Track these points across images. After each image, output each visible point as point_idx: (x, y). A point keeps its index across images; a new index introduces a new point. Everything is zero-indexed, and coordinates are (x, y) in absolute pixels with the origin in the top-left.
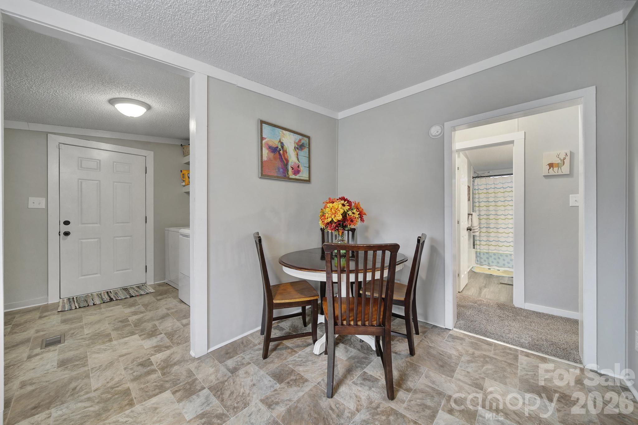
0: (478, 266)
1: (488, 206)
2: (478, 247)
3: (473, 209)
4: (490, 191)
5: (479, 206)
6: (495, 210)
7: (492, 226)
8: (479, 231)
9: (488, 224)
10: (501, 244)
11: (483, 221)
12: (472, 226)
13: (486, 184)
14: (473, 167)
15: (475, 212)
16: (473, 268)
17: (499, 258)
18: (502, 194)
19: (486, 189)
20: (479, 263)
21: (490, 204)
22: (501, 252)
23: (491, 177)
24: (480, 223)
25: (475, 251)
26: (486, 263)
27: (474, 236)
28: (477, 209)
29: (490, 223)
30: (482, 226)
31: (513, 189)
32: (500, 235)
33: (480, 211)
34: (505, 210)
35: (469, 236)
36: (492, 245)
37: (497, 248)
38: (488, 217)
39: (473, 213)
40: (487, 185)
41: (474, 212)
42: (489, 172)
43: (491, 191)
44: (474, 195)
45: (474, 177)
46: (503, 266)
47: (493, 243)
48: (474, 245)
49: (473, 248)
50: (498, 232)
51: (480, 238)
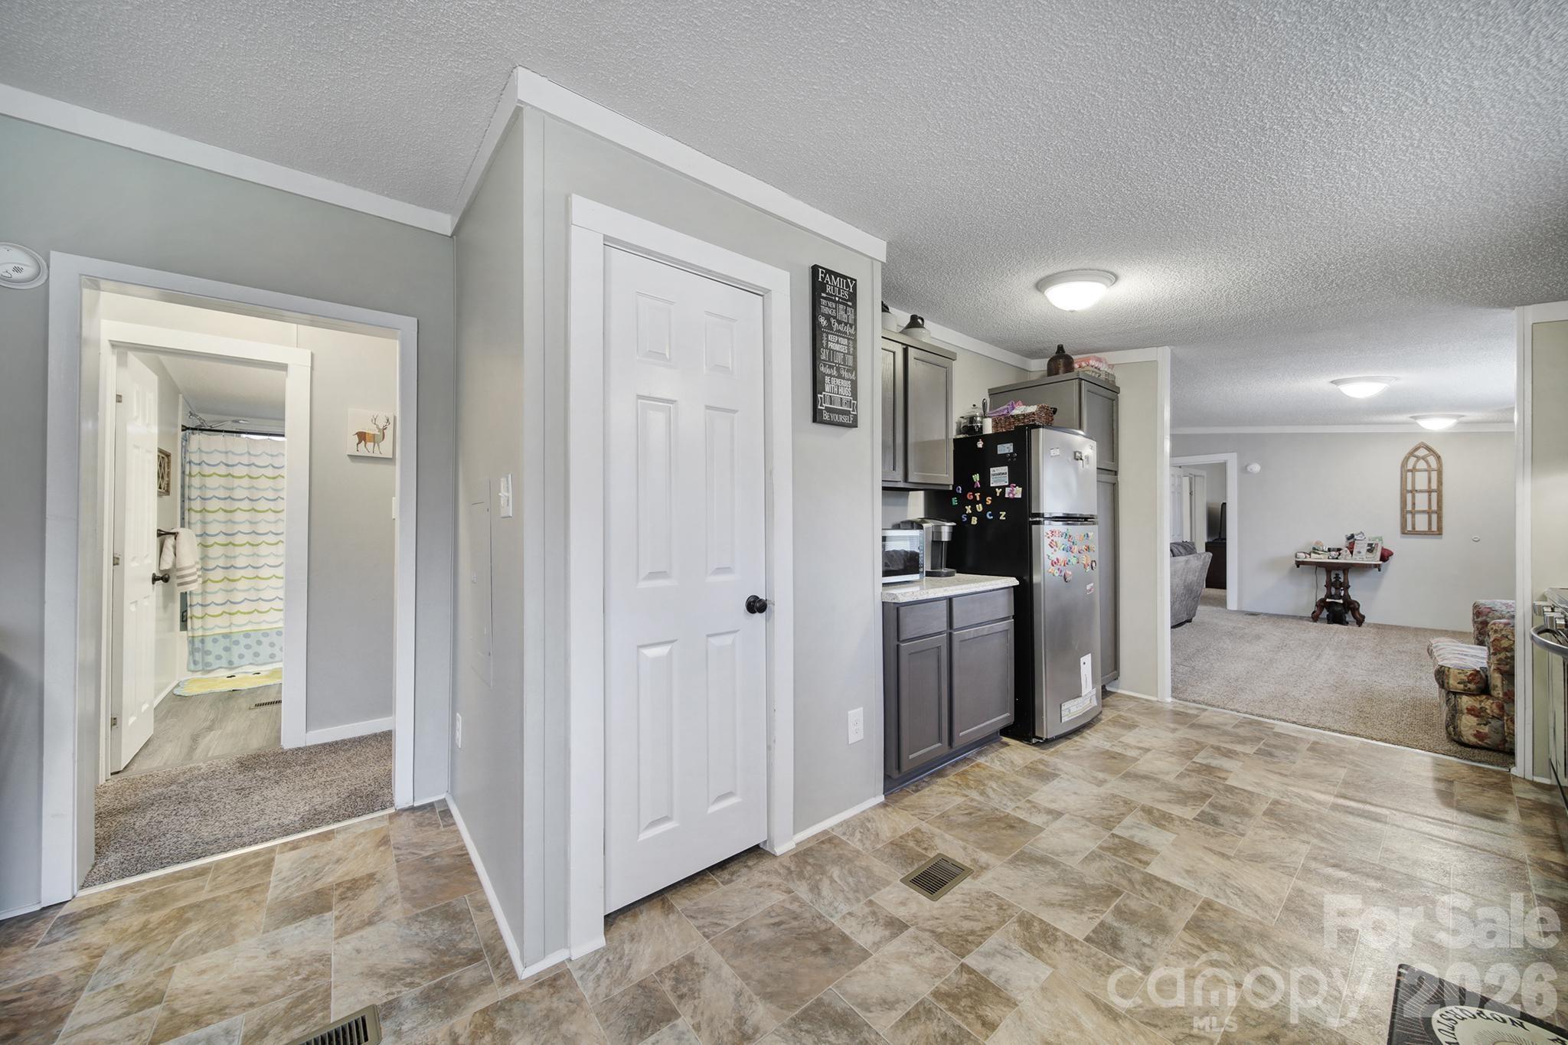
0: (198, 675)
1: (231, 512)
2: (198, 623)
3: (183, 519)
4: (236, 471)
5: (203, 511)
6: (251, 523)
7: (241, 562)
8: (200, 580)
9: (231, 557)
10: (264, 606)
11: (215, 552)
12: (178, 567)
13: (226, 453)
14: (183, 397)
15: (189, 528)
16: (178, 685)
17: (259, 643)
18: (271, 483)
19: (227, 465)
20: (200, 667)
21: (237, 505)
22: (264, 626)
23: (244, 436)
24: (204, 558)
25: (189, 637)
26: (224, 663)
27: (184, 596)
28: (195, 517)
29: (237, 554)
30: (211, 564)
31: (284, 472)
32: (262, 584)
33: (204, 523)
34: (276, 522)
35: (168, 597)
36: (242, 613)
37: (255, 617)
38: (230, 539)
39: (183, 533)
40: (230, 455)
41: (186, 525)
42: (236, 421)
43: (238, 471)
44: (187, 478)
45: (188, 429)
46: (271, 660)
47: (243, 607)
48: (184, 620)
49: (181, 630)
50: (257, 577)
51: (204, 599)
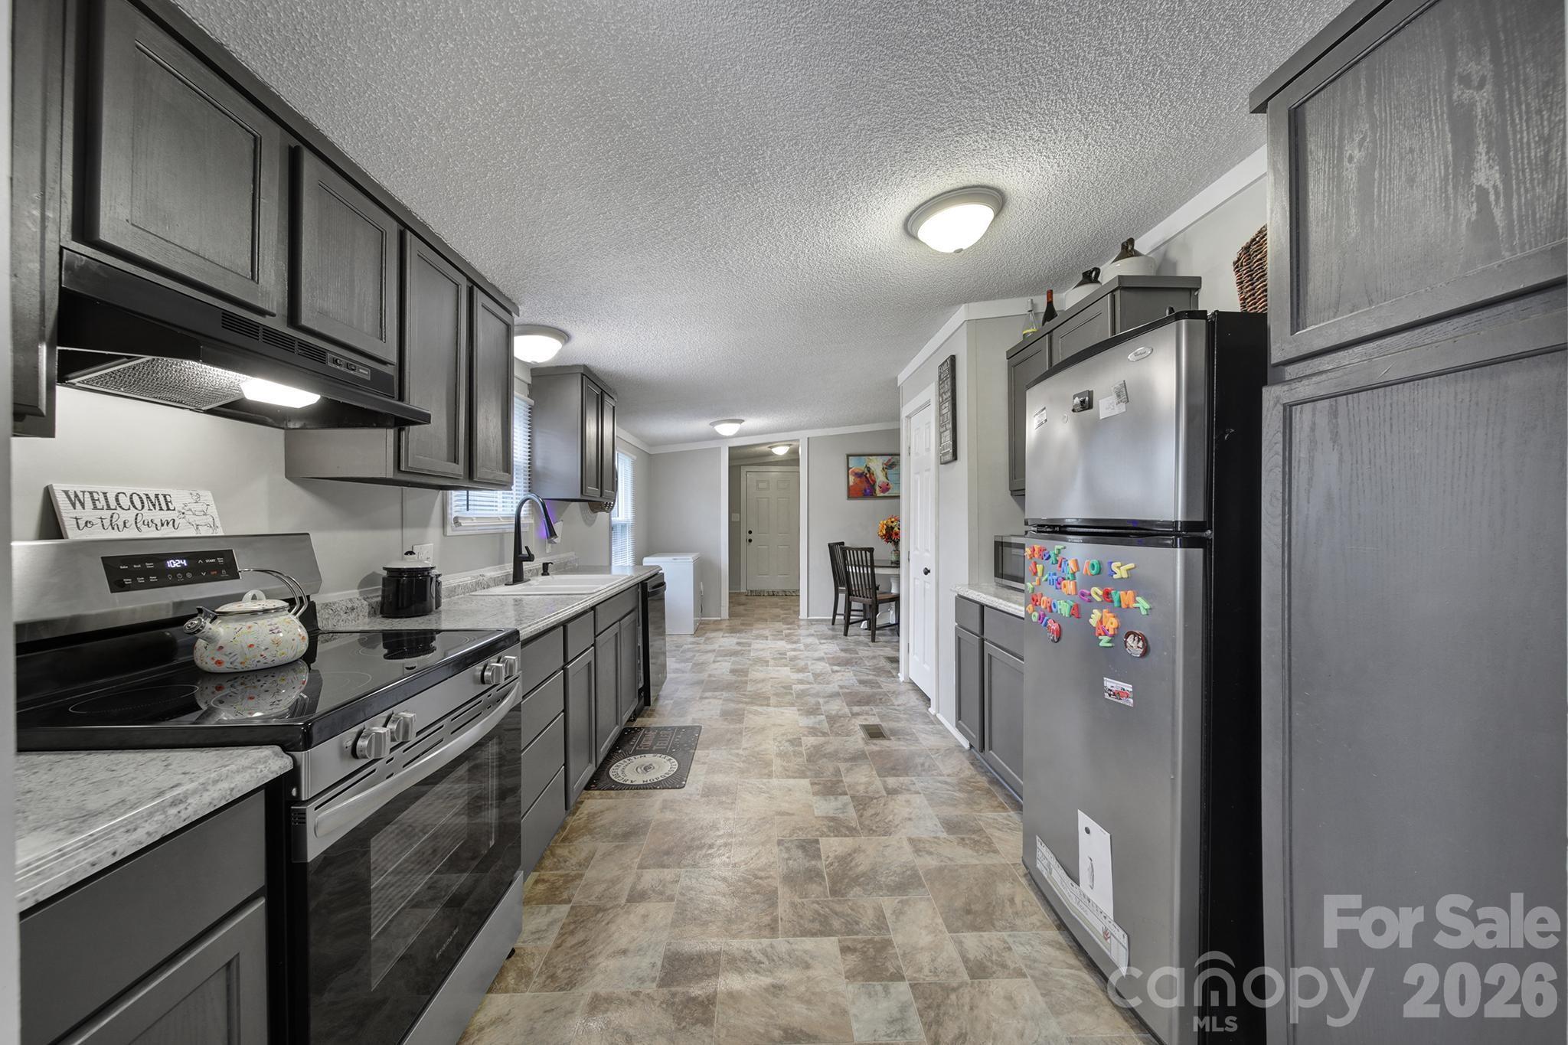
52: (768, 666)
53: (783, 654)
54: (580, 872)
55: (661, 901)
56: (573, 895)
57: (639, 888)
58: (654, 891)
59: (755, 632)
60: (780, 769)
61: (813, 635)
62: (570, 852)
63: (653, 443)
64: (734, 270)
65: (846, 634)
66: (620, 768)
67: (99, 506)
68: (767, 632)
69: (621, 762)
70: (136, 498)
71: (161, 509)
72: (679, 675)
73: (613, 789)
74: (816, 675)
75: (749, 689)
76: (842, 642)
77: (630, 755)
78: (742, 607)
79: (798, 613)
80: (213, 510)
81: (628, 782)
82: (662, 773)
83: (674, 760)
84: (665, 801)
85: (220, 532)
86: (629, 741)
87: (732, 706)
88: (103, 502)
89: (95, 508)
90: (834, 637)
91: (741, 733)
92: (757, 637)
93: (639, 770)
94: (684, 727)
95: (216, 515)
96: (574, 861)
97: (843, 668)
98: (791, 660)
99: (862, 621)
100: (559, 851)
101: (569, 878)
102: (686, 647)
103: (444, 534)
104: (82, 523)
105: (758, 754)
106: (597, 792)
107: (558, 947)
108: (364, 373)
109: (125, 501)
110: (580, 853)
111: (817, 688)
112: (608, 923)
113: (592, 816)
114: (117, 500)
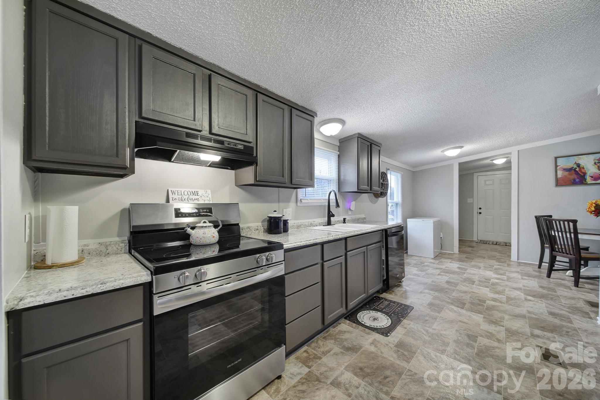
52: (473, 284)
53: (488, 280)
54: (321, 356)
55: (344, 393)
56: (313, 366)
57: (339, 379)
58: (344, 385)
59: (473, 263)
60: (452, 351)
61: (518, 272)
62: (323, 345)
63: (415, 165)
64: (405, 52)
65: (549, 276)
66: (363, 314)
67: (179, 194)
68: (482, 265)
69: (365, 311)
70: (189, 192)
71: (195, 195)
72: (416, 277)
73: (355, 323)
74: (509, 299)
75: (453, 295)
76: (545, 282)
77: (371, 310)
78: (471, 249)
79: (510, 256)
80: (210, 196)
81: (363, 323)
82: (381, 325)
83: (390, 320)
84: (375, 340)
85: (211, 202)
86: (375, 303)
87: (437, 302)
88: (180, 193)
89: (178, 195)
90: (539, 277)
91: (436, 319)
92: (473, 266)
93: (371, 318)
94: (405, 305)
95: (211, 197)
96: (322, 350)
97: (536, 299)
98: (493, 284)
99: (567, 270)
100: (320, 342)
101: (316, 357)
102: (426, 264)
103: (297, 205)
104: (174, 199)
105: (441, 335)
106: (348, 322)
107: (294, 387)
108: (240, 147)
109: (186, 193)
110: (326, 347)
111: (508, 307)
112: (317, 389)
113: (340, 332)
114: (184, 193)
